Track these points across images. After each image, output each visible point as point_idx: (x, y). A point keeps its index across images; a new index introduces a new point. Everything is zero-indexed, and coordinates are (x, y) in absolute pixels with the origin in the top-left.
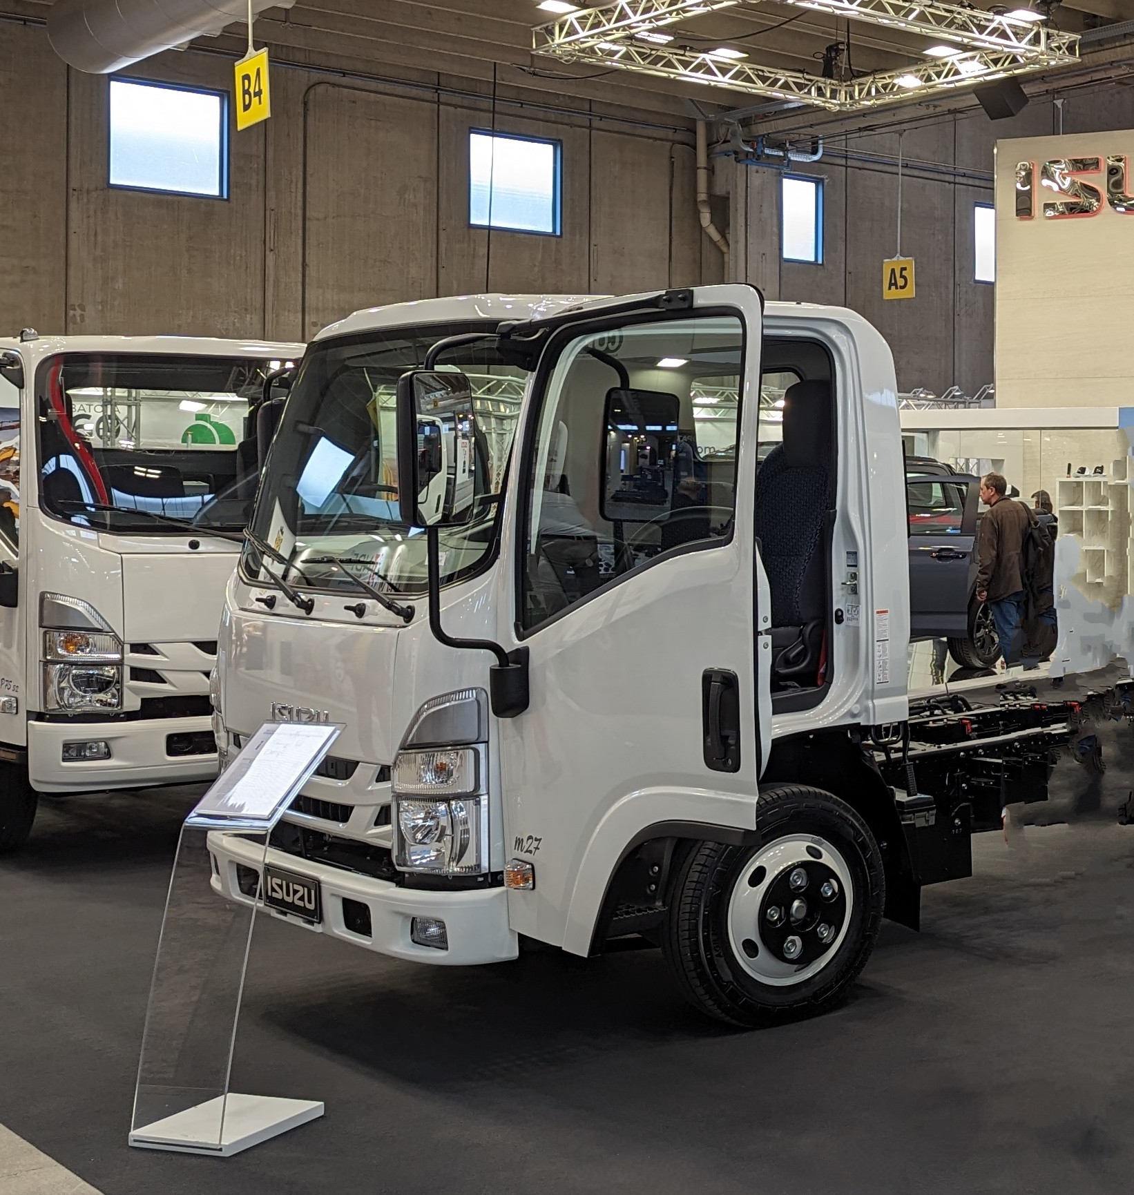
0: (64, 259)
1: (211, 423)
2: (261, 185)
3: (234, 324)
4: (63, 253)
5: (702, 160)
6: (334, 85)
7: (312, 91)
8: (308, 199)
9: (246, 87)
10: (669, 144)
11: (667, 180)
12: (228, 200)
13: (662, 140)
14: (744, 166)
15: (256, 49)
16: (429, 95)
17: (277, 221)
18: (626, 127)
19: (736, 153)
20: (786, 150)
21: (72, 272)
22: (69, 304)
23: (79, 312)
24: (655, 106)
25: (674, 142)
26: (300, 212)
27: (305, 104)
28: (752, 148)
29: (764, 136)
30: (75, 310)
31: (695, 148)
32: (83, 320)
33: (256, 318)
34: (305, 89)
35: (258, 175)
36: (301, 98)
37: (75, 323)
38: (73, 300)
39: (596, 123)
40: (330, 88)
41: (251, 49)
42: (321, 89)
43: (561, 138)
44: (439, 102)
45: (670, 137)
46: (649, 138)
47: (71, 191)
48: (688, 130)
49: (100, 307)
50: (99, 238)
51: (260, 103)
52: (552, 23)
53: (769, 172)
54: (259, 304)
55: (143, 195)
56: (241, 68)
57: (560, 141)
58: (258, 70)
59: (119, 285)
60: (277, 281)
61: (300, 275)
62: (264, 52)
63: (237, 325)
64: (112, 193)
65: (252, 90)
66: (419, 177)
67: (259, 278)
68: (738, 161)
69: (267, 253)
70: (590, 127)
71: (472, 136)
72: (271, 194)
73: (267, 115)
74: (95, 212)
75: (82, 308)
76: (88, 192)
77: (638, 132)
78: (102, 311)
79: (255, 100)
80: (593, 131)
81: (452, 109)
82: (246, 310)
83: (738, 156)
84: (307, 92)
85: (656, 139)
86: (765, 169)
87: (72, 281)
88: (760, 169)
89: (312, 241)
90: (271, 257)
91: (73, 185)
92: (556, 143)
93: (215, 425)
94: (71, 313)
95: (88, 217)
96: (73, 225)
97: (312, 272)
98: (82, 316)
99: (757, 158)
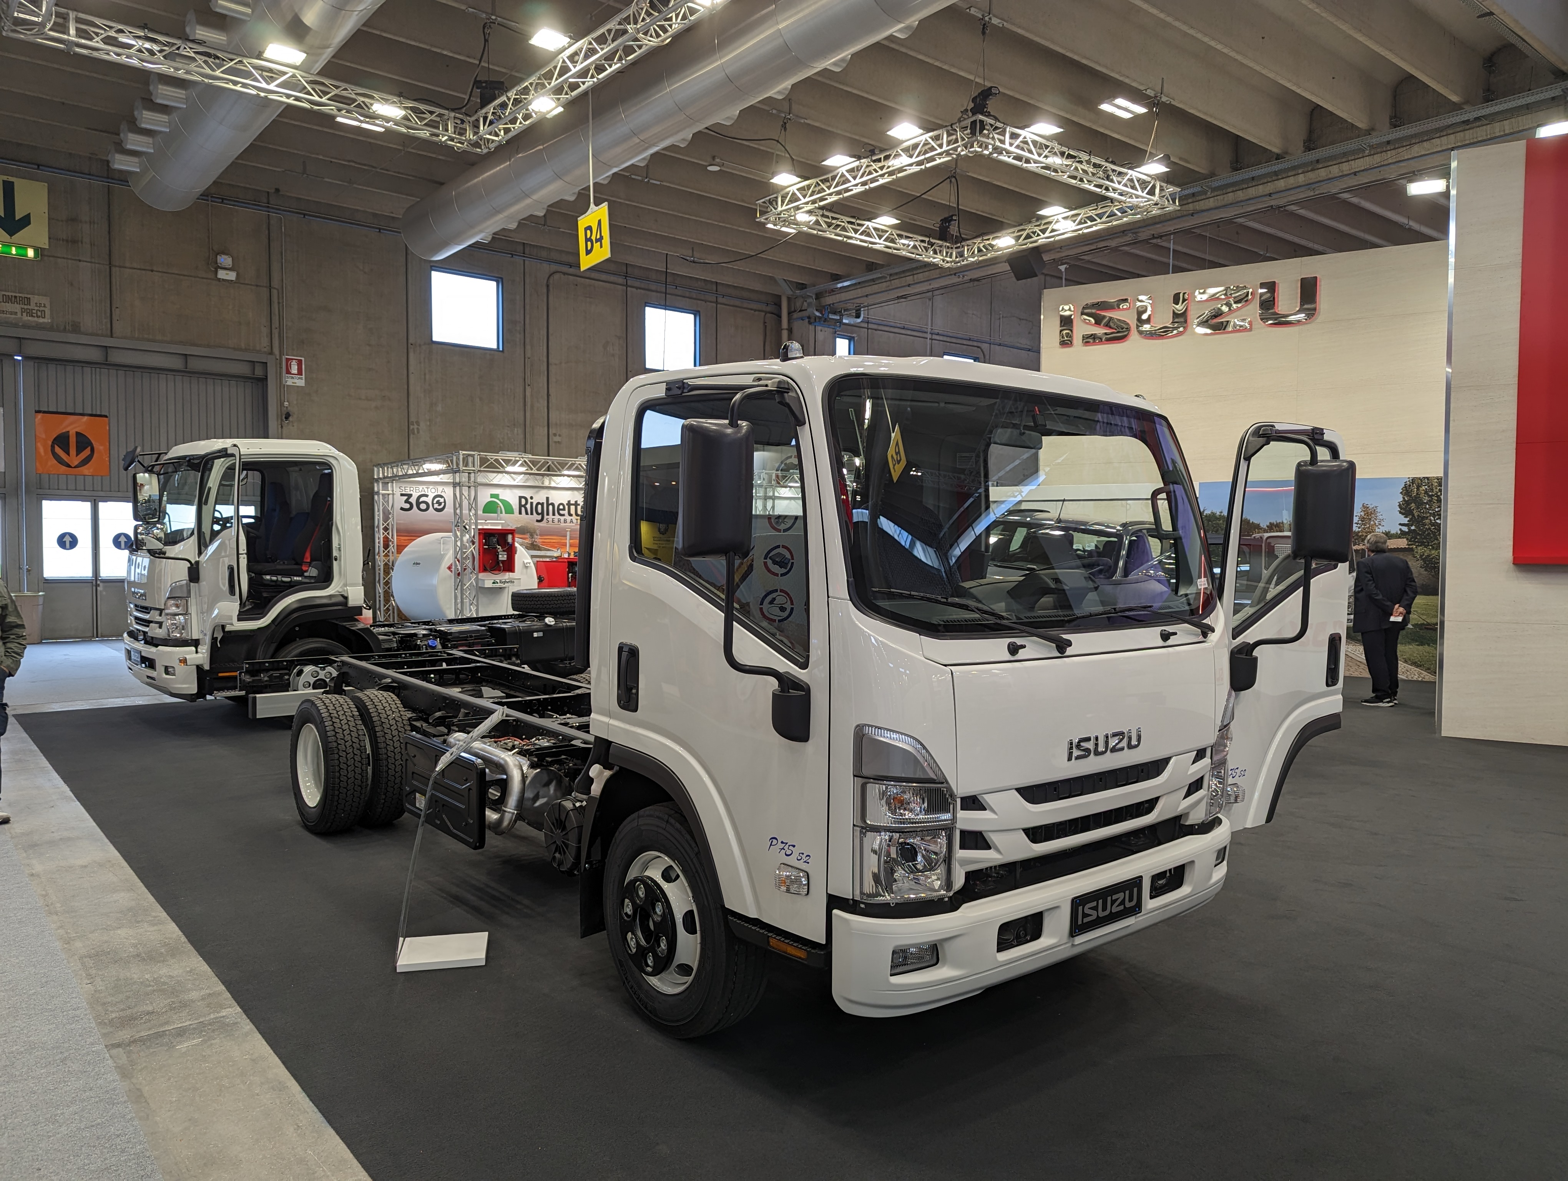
0: (406, 391)
1: (500, 500)
2: (522, 342)
3: (507, 434)
4: (406, 387)
5: (785, 324)
6: (564, 274)
7: (552, 277)
8: (550, 351)
9: (588, 237)
10: (763, 314)
11: (761, 338)
12: (503, 351)
13: (759, 311)
14: (813, 327)
15: (597, 204)
16: (621, 280)
17: (532, 365)
18: (737, 302)
19: (809, 317)
20: (842, 316)
21: (411, 400)
22: (410, 421)
23: (416, 426)
24: (758, 287)
25: (766, 313)
26: (545, 360)
27: (548, 286)
28: (821, 313)
29: (830, 305)
30: (413, 425)
31: (780, 317)
32: (418, 432)
33: (518, 431)
34: (547, 276)
35: (520, 333)
36: (545, 282)
37: (414, 434)
38: (413, 419)
39: (720, 300)
40: (562, 276)
41: (592, 205)
42: (556, 276)
43: (699, 309)
44: (627, 286)
45: (764, 309)
46: (752, 309)
47: (409, 345)
48: (775, 304)
49: (428, 423)
50: (427, 377)
51: (601, 247)
52: (775, 195)
53: (828, 331)
54: (521, 420)
55: (452, 348)
56: (583, 222)
57: (699, 312)
58: (600, 222)
59: (439, 408)
60: (532, 407)
61: (546, 402)
62: (605, 206)
63: (510, 435)
64: (434, 346)
65: (593, 238)
66: (616, 336)
67: (522, 404)
68: (810, 323)
69: (527, 387)
70: (717, 302)
71: (647, 309)
72: (528, 347)
73: (608, 255)
74: (424, 359)
75: (418, 423)
76: (420, 345)
77: (745, 305)
78: (430, 426)
79: (597, 245)
80: (718, 305)
81: (634, 290)
82: (514, 425)
83: (812, 320)
84: (549, 278)
85: (755, 310)
86: (826, 329)
87: (412, 406)
88: (823, 328)
89: (552, 379)
90: (528, 390)
91: (410, 341)
92: (696, 313)
93: (501, 500)
94: (411, 427)
95: (420, 363)
96: (411, 369)
97: (553, 399)
98: (418, 429)
99: (825, 321)
